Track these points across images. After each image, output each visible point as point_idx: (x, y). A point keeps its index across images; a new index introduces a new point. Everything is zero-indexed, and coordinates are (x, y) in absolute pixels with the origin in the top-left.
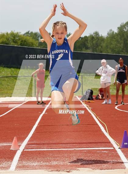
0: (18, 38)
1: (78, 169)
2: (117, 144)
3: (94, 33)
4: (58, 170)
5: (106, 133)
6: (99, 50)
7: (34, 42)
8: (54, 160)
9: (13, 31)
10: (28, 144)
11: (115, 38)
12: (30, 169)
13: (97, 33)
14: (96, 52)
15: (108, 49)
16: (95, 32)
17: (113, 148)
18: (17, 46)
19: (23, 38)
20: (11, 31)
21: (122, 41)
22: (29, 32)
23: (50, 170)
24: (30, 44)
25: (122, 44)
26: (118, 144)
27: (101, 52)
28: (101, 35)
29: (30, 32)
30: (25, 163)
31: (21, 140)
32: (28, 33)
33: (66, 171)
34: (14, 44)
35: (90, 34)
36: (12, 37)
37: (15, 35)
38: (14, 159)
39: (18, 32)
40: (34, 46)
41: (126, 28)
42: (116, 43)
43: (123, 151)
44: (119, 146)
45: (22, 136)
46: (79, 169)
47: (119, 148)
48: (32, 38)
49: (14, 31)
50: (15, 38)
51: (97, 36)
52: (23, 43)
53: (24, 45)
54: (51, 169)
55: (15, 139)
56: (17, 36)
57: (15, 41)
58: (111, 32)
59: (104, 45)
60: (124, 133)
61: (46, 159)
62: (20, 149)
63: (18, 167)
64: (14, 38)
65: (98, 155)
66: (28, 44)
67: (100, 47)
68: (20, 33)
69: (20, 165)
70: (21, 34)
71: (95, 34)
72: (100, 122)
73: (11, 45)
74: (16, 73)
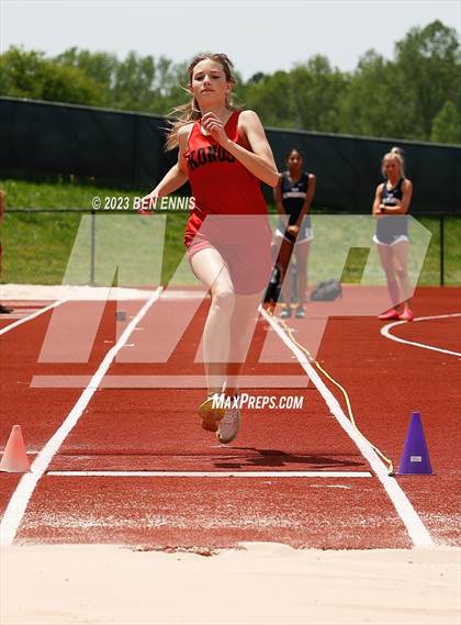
0: (33, 73)
1: (240, 544)
2: (384, 461)
3: (310, 63)
4: (167, 547)
5: (347, 420)
6: (326, 123)
7: (90, 87)
8: (156, 512)
9: (18, 47)
10: (61, 453)
11: (385, 82)
12: (67, 542)
13: (320, 63)
14: (317, 129)
15: (360, 121)
16: (314, 59)
17: (368, 475)
18: (31, 100)
19: (55, 73)
20: (12, 47)
21: (412, 93)
22: (74, 50)
23: (139, 547)
24: (78, 93)
25: (412, 105)
26: (388, 461)
27: (336, 131)
28: (337, 68)
29: (78, 53)
30: (50, 520)
31: (38, 436)
32: (70, 54)
33: (198, 553)
34: (18, 92)
35: (295, 64)
36: (13, 69)
37: (24, 60)
38: (10, 504)
39: (36, 50)
40: (93, 102)
41: (425, 45)
42: (388, 98)
43: (404, 487)
44: (391, 467)
45: (43, 424)
46: (245, 544)
47: (391, 475)
48: (86, 74)
49: (22, 46)
50: (23, 71)
51: (322, 72)
52: (52, 90)
53: (55, 98)
54: (143, 542)
55: (15, 432)
56: (33, 65)
57: (22, 82)
58: (373, 58)
59: (345, 103)
60: (409, 423)
61: (126, 506)
62: (33, 468)
63: (25, 534)
64: (19, 73)
65: (316, 499)
66: (70, 95)
67: (332, 113)
68: (43, 54)
69: (32, 525)
70: (45, 57)
71: (313, 66)
72: (325, 380)
73: (8, 98)
74: (26, 200)
